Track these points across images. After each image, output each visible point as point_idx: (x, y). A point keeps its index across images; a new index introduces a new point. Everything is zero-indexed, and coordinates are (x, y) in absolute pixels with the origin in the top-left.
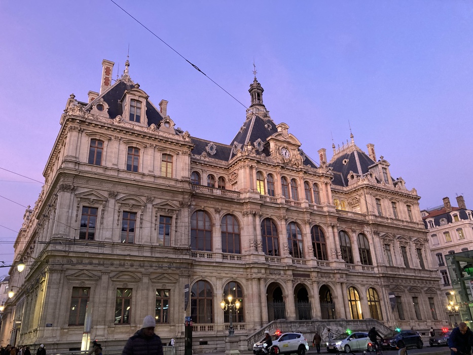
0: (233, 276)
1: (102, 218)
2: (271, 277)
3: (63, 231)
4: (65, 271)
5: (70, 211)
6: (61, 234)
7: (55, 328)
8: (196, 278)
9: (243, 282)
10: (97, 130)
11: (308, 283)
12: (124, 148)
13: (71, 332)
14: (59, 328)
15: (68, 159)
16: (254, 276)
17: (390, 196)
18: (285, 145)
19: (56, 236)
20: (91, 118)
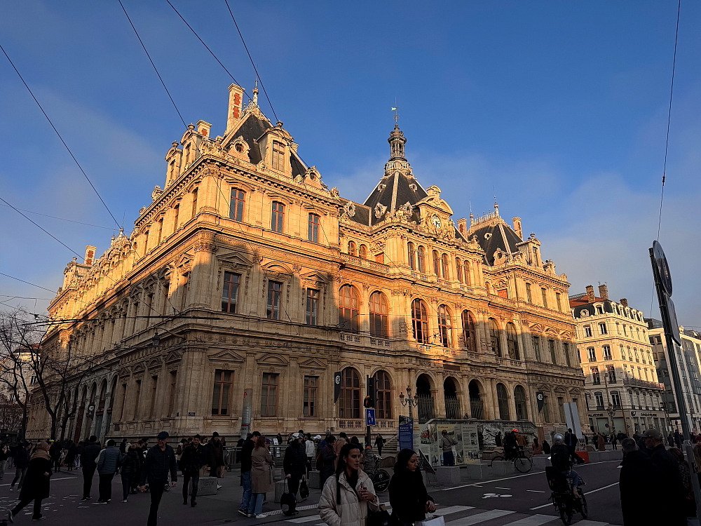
0: (382, 364)
1: (247, 287)
2: (421, 367)
3: (204, 300)
4: (207, 350)
5: (211, 276)
6: (201, 304)
7: (198, 418)
8: (344, 365)
9: (392, 372)
10: (238, 176)
11: (458, 376)
12: (268, 203)
13: (214, 424)
14: (202, 418)
15: (208, 211)
16: (405, 366)
17: (540, 280)
18: (437, 213)
19: (197, 307)
20: (232, 160)
